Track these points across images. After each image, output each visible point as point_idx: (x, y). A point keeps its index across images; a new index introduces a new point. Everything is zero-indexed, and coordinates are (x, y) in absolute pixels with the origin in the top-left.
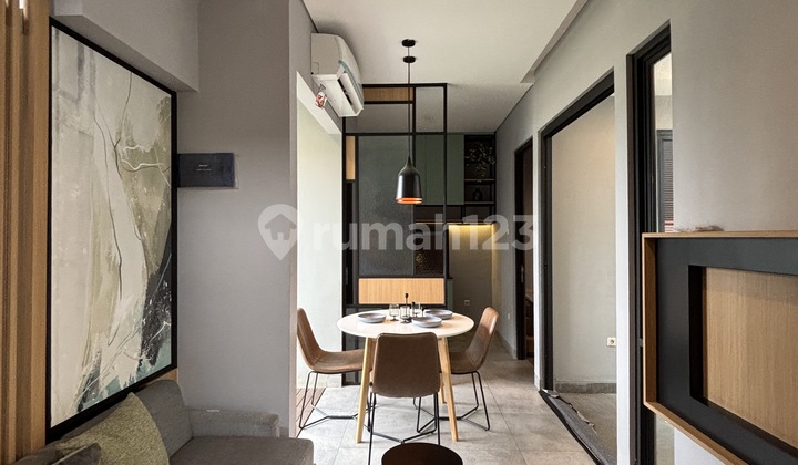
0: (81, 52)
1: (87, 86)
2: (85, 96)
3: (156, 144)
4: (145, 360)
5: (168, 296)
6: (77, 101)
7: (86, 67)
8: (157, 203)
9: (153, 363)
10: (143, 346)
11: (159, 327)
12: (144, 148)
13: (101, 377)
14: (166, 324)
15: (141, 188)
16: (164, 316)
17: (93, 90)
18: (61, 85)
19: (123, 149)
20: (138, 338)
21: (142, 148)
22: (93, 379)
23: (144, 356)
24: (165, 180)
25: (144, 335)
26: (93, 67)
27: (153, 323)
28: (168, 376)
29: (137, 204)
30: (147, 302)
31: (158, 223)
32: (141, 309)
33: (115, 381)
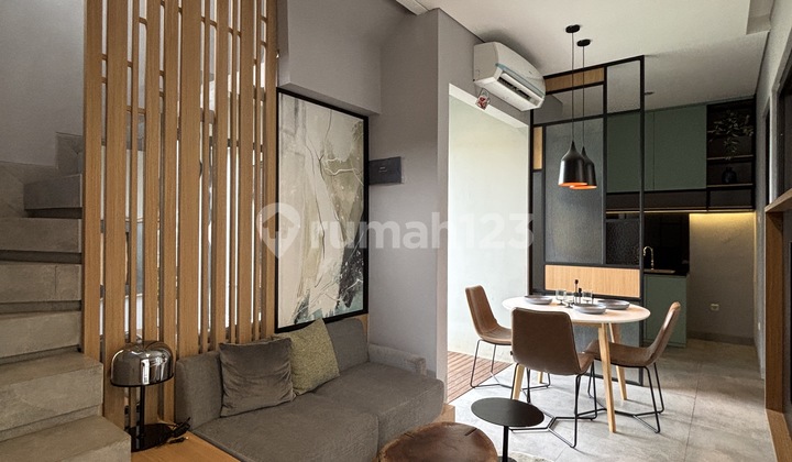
0: (297, 103)
1: (301, 124)
2: (300, 131)
3: (351, 156)
4: (342, 303)
5: (361, 261)
6: (294, 135)
7: (300, 113)
8: (352, 196)
9: (348, 305)
10: (340, 292)
11: (353, 282)
12: (341, 159)
13: (310, 306)
14: (359, 281)
15: (339, 187)
16: (358, 275)
17: (304, 127)
18: (284, 127)
19: (326, 161)
20: (337, 287)
21: (340, 159)
22: (304, 306)
23: (341, 299)
24: (359, 180)
25: (341, 285)
26: (304, 112)
27: (348, 278)
28: (360, 317)
29: (336, 197)
30: (344, 263)
31: (352, 210)
32: (339, 268)
33: (319, 311)
